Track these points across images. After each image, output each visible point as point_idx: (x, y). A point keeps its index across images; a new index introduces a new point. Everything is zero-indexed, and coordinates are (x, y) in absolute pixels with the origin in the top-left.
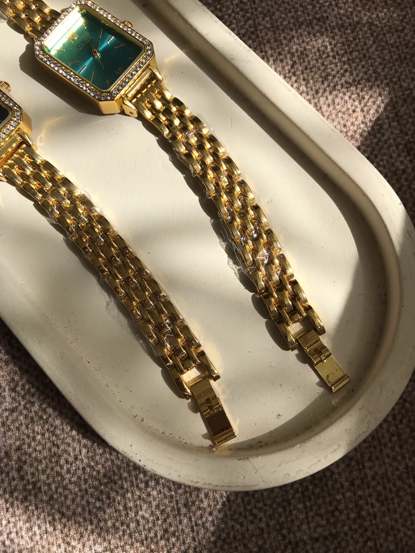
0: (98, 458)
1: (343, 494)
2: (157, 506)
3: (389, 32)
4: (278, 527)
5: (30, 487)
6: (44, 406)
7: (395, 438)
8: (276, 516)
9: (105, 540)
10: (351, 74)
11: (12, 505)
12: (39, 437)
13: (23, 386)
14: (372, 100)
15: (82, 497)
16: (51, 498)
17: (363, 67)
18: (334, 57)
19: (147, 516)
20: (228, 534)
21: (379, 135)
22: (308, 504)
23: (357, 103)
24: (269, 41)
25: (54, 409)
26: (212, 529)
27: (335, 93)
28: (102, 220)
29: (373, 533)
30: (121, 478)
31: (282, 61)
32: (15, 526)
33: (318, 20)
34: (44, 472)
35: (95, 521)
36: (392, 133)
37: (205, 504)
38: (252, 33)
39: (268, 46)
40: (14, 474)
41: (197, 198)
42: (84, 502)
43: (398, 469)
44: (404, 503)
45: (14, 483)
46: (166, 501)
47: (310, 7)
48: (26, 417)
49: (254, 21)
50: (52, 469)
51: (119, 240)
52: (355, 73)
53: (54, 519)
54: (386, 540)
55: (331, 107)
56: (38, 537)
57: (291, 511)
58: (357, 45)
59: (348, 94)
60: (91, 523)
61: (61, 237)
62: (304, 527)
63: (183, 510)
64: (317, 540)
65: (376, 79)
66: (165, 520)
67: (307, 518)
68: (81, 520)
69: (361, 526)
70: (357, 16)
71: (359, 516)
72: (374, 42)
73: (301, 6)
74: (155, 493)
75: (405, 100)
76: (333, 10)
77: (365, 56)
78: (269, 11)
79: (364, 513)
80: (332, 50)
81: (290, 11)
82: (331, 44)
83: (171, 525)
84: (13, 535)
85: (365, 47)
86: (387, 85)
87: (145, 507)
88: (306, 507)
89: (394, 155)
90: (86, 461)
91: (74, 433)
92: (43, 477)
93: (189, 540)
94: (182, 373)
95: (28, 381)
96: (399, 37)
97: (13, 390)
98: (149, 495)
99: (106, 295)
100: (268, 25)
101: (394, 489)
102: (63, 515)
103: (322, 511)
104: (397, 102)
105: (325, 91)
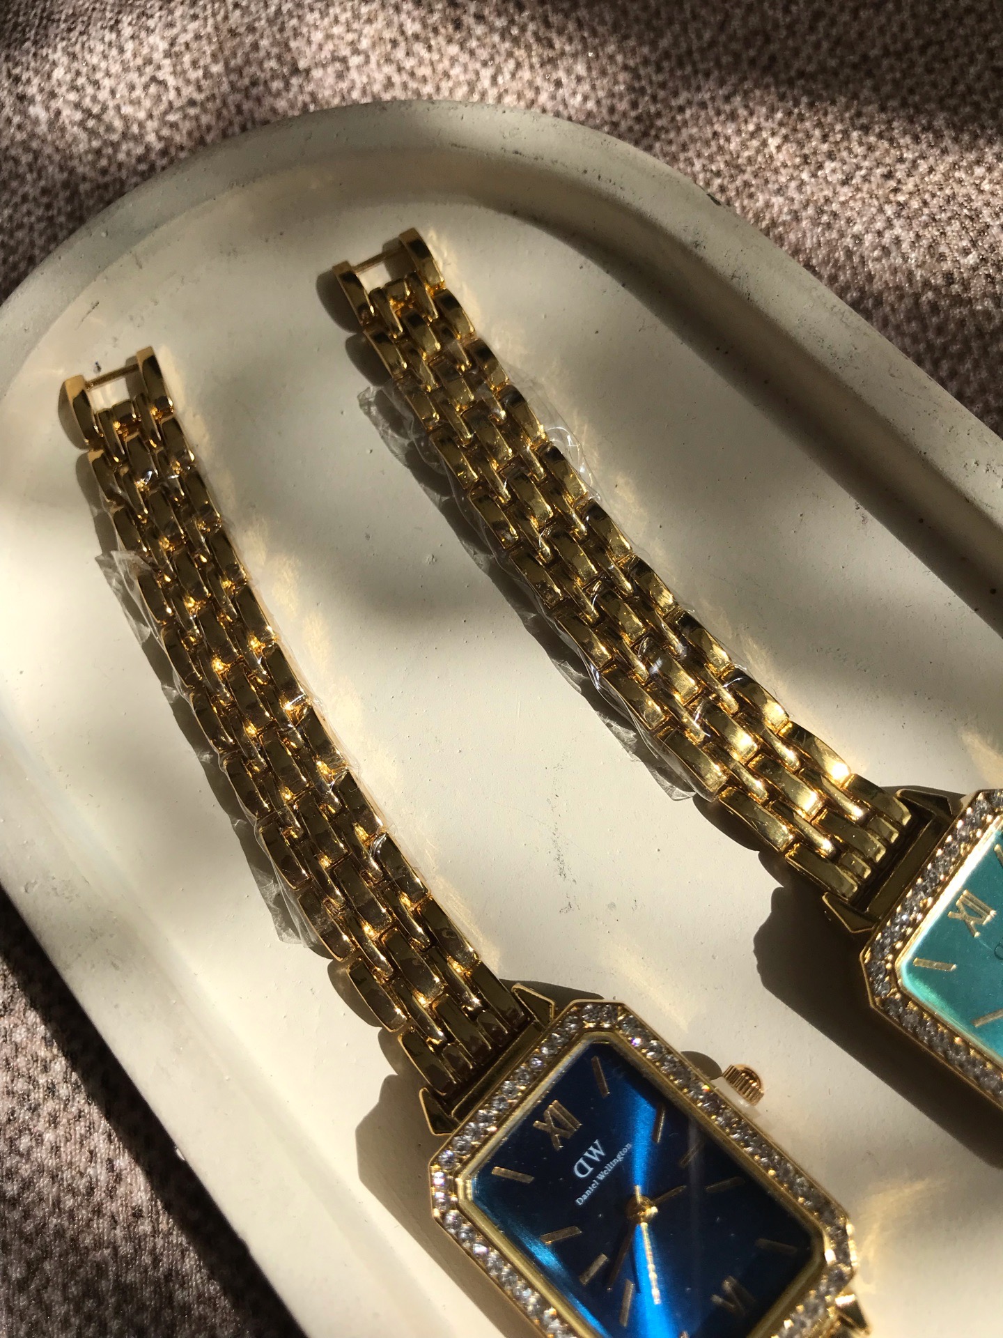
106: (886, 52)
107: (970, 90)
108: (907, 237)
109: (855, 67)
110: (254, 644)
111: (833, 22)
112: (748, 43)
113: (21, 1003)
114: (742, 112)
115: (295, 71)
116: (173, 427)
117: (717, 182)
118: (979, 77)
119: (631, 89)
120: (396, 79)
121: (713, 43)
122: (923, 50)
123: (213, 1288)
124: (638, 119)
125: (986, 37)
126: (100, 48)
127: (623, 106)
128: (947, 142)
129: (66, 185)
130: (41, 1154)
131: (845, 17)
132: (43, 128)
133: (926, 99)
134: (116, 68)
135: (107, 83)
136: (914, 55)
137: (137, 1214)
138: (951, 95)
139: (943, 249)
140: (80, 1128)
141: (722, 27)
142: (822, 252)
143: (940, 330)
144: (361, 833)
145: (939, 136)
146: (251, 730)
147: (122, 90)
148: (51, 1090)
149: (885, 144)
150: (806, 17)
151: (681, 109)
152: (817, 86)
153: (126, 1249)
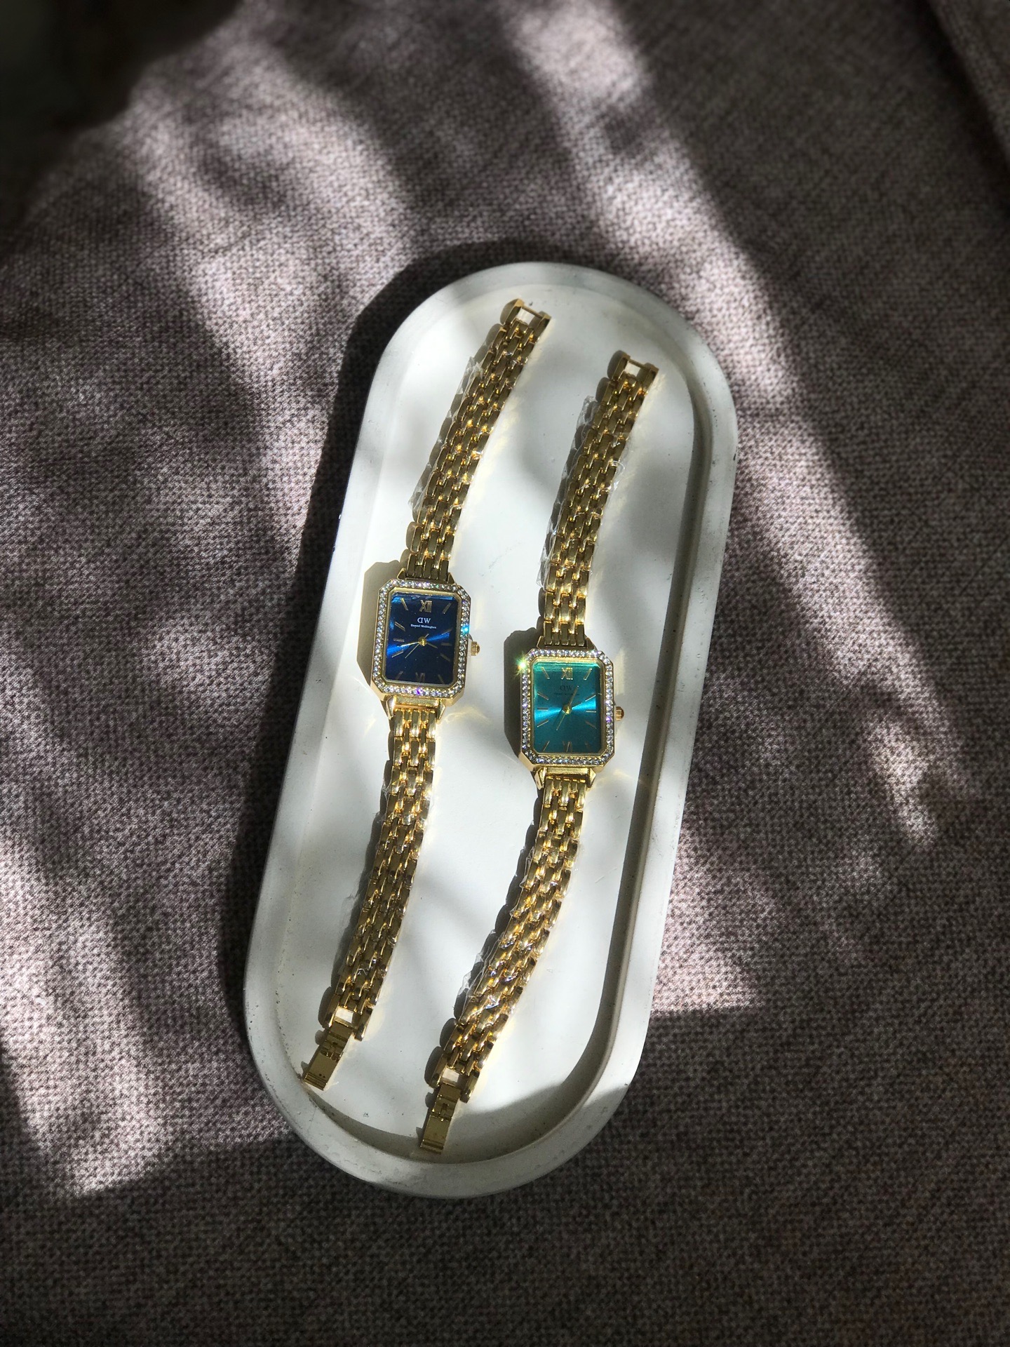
0: (209, 991)
1: (338, 1239)
2: (205, 1076)
3: (829, 962)
4: (265, 1201)
5: (142, 950)
6: (217, 908)
7: (422, 1250)
8: (274, 1192)
9: (144, 1051)
10: (753, 957)
11: (115, 946)
12: (188, 925)
13: (220, 876)
14: (740, 996)
15: (165, 1003)
16: (145, 976)
17: (770, 963)
18: (758, 927)
19: (191, 1073)
20: (226, 1159)
21: (707, 1029)
22: (305, 1213)
23: (725, 984)
24: (725, 849)
25: (222, 919)
26: (221, 1140)
27: (720, 954)
28: (419, 836)
29: (323, 1290)
30: (206, 1024)
31: (714, 877)
32: (100, 963)
33: (788, 881)
34: (162, 952)
35: (154, 1030)
36: (719, 1041)
37: (237, 1118)
38: (722, 826)
39: (720, 852)
40: (142, 927)
41: (504, 903)
42: (163, 1008)
43: (396, 1272)
44: (370, 1300)
45: (135, 933)
46: (216, 1081)
47: (795, 862)
48: (196, 899)
49: (737, 818)
50: (170, 958)
51: (413, 864)
52: (756, 959)
53: (130, 993)
54: (325, 1307)
55: (703, 962)
56: (104, 990)
57: (286, 1203)
58: (789, 940)
59: (729, 969)
60: (150, 1028)
61: (378, 810)
62: (282, 1224)
63: (218, 1102)
64: (280, 1244)
65: (766, 985)
66: (198, 1092)
67: (292, 1221)
68: (146, 1017)
69: (321, 1274)
70: (822, 917)
71: (329, 1267)
72: (806, 955)
73: (790, 853)
74: (215, 1064)
75: (764, 1030)
76: (810, 888)
77: (782, 956)
78: (758, 825)
79: (334, 1269)
80: (765, 919)
81: (774, 847)
82: (770, 913)
83: (198, 1101)
84: (90, 967)
85: (793, 950)
86: (768, 1001)
87: (197, 1065)
88: (300, 1213)
89: (697, 1059)
90: (198, 982)
91: (215, 953)
92: (158, 955)
93: (196, 1127)
94: (342, 1005)
95: (227, 876)
96: (831, 976)
97: (210, 870)
98: (210, 1061)
99: (357, 889)
100: (742, 836)
101: (376, 1281)
102: (139, 997)
103: (309, 1231)
104: (756, 1023)
105: (714, 943)
106: (870, 477)
107: (877, 517)
108: (792, 532)
109: (856, 470)
110: (485, 428)
111: (866, 450)
112: (836, 425)
113: (320, 445)
114: (808, 444)
115: (698, 272)
116: (530, 347)
117: (768, 455)
118: (885, 516)
119: (787, 398)
120: (724, 311)
121: (826, 413)
122: (881, 489)
123: (295, 563)
124: (777, 409)
125: (904, 507)
126: (651, 193)
127: (779, 399)
128: (848, 523)
129: (592, 222)
130: (287, 486)
131: (871, 453)
132: (605, 196)
133: (862, 504)
134: (648, 206)
135: (640, 207)
136: (877, 488)
137: (295, 527)
138: (870, 511)
139: (796, 547)
140: (302, 492)
141: (834, 412)
142: (766, 508)
143: (766, 566)
144: (456, 501)
145: (849, 519)
146: (459, 447)
147: (642, 215)
148: (305, 474)
149: (831, 501)
150: (861, 439)
151: (792, 422)
152: (838, 462)
153: (283, 531)
